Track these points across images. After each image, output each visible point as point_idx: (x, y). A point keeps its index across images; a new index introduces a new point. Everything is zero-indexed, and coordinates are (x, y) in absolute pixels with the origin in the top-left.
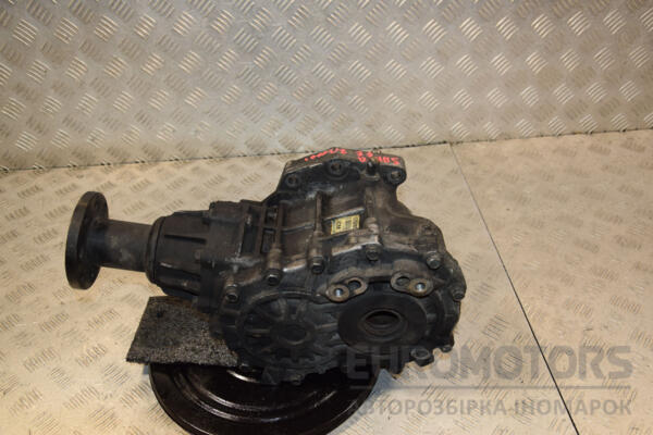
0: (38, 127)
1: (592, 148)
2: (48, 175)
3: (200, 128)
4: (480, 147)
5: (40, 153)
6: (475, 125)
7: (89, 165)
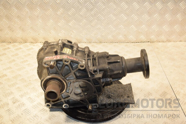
0: (23, 29)
2: (24, 45)
3: (72, 33)
5: (22, 38)
6: (159, 37)
7: (37, 42)
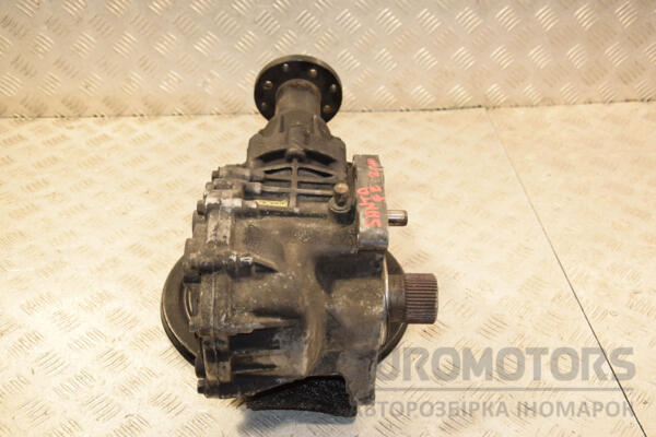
0: (25, 68)
1: (647, 117)
2: (31, 125)
3: (209, 80)
4: (520, 112)
5: (25, 99)
6: (514, 87)
7: (80, 116)
